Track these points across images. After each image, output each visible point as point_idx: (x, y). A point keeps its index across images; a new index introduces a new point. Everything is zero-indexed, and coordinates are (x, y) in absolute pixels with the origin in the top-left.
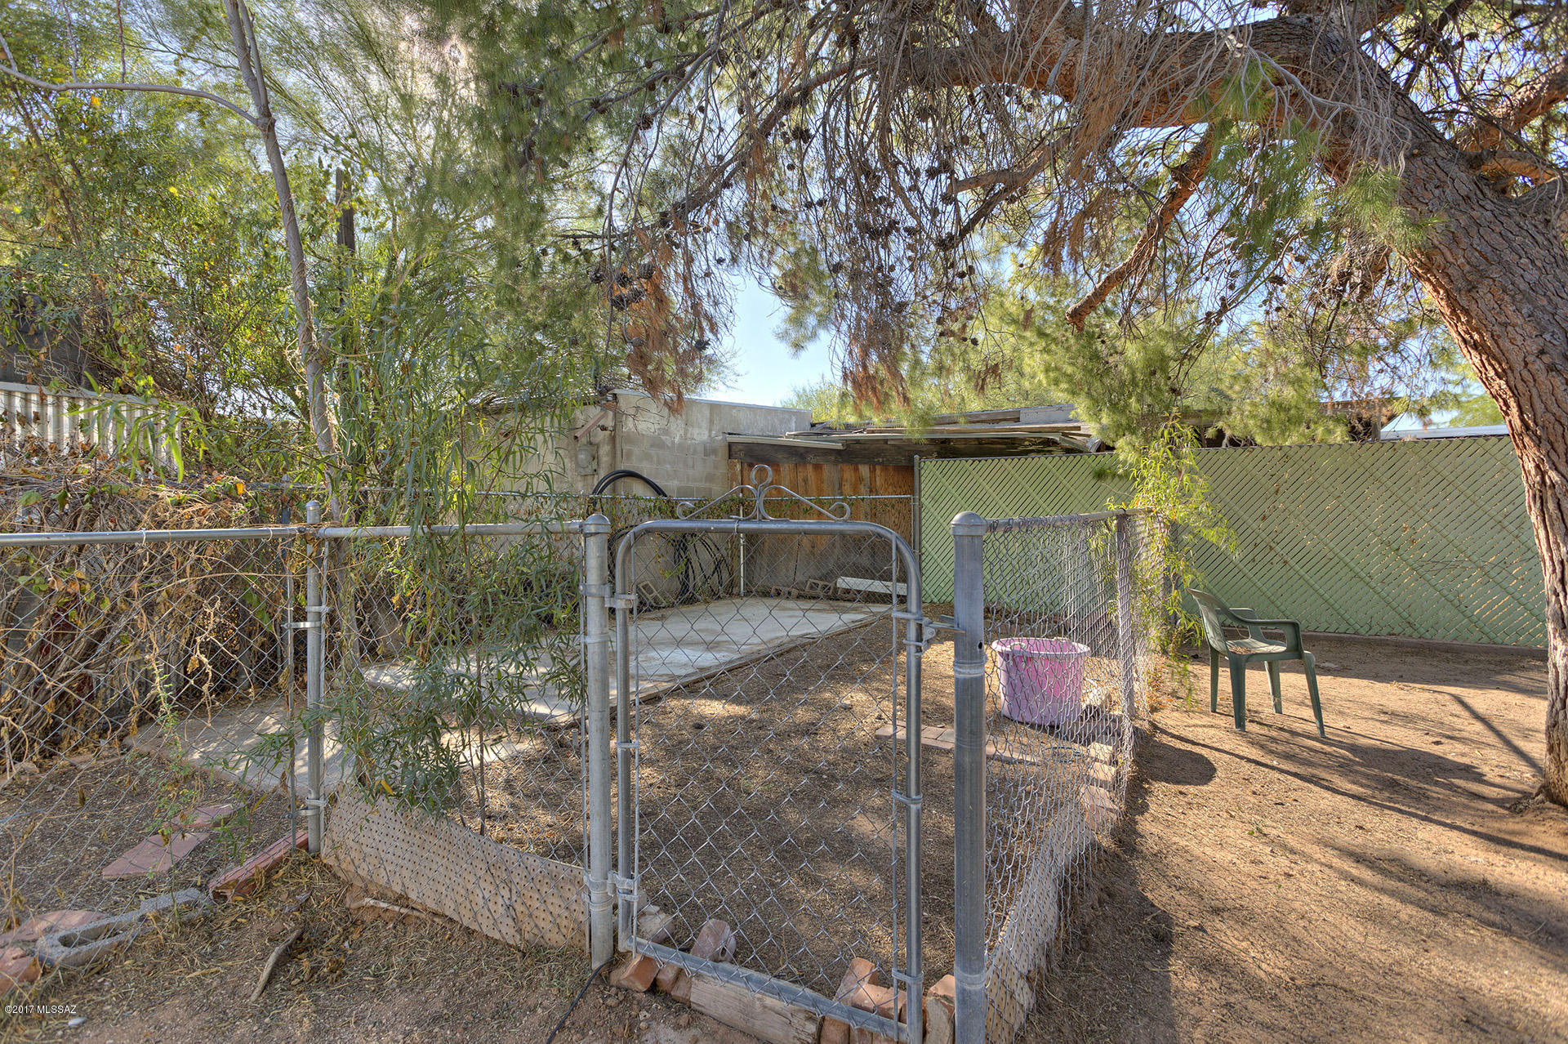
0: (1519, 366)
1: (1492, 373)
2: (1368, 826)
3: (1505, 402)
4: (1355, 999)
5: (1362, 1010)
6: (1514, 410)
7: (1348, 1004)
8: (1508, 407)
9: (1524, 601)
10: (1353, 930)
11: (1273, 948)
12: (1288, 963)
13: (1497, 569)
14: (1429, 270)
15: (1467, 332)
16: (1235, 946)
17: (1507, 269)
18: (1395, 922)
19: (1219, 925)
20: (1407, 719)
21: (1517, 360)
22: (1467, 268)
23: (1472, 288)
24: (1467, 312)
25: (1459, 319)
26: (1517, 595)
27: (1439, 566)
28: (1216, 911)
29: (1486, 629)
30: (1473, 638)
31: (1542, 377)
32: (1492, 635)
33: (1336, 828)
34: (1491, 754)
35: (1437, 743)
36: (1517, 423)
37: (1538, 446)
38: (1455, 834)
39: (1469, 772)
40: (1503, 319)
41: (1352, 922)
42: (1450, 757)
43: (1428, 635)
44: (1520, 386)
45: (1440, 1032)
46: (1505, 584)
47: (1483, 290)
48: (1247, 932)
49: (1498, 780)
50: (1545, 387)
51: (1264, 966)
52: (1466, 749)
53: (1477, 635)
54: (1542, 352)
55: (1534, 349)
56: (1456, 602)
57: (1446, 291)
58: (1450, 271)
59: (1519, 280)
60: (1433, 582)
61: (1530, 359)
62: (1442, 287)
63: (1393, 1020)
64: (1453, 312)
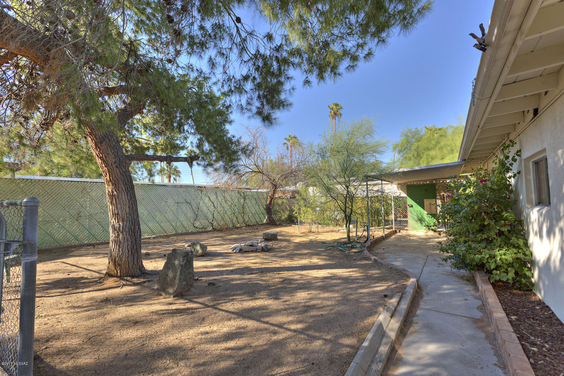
0: (110, 165)
1: (104, 165)
2: (69, 301)
3: (106, 174)
4: (100, 336)
5: (103, 337)
6: (108, 176)
7: (100, 337)
8: (107, 175)
9: (69, 231)
10: (89, 323)
11: (72, 338)
12: (79, 339)
13: (63, 222)
14: (91, 134)
15: (99, 154)
16: (61, 345)
17: (109, 140)
18: (95, 316)
19: (51, 344)
20: (56, 271)
21: (110, 163)
22: (101, 137)
23: (101, 143)
24: (99, 148)
25: (97, 150)
26: (68, 229)
27: (45, 222)
28: (47, 341)
29: (59, 241)
30: (54, 245)
31: (115, 168)
32: (60, 243)
33: (61, 305)
34: (84, 273)
35: (69, 275)
36: (108, 179)
37: (113, 185)
38: (91, 293)
39: (82, 278)
40: (107, 152)
41: (86, 322)
42: (75, 276)
43: (40, 247)
44: (110, 170)
45: (120, 330)
46: (64, 227)
47: (104, 144)
48: (61, 340)
49: (91, 277)
50: (115, 171)
51: (73, 344)
52: (77, 274)
53: (56, 244)
54: (115, 162)
55: (114, 161)
56: (50, 234)
57: (95, 141)
58: (96, 136)
59: (111, 144)
60: (43, 228)
61: (113, 163)
62: (94, 140)
63: (110, 334)
64: (96, 147)
